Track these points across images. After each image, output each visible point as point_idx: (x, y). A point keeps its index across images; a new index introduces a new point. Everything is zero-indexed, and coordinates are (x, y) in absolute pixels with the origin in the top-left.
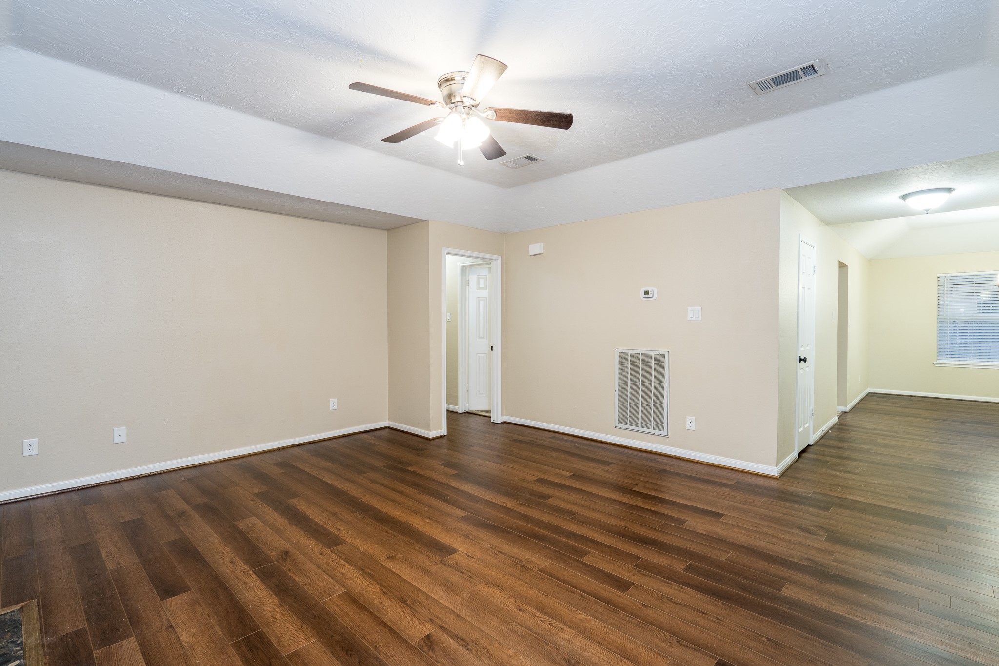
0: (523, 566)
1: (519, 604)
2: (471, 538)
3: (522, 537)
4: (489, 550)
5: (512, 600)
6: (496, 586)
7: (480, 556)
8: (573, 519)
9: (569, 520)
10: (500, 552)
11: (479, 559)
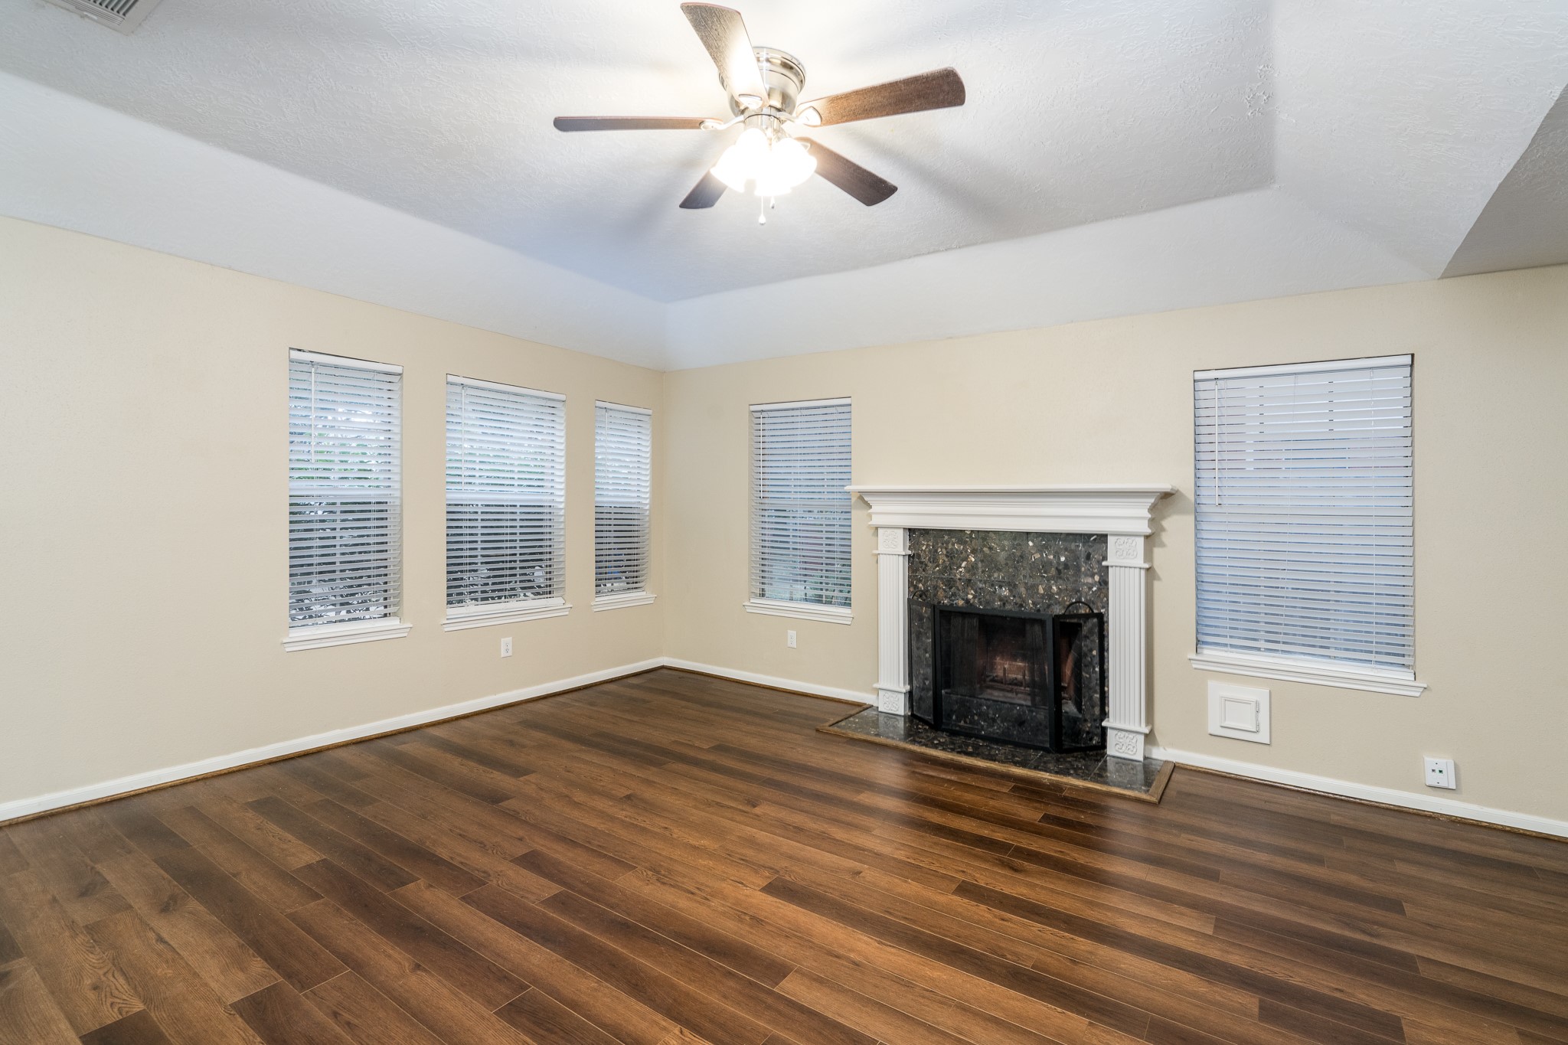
0: (658, 872)
1: (667, 833)
2: (747, 918)
3: (653, 926)
4: (712, 896)
5: (675, 836)
6: (695, 848)
7: (724, 885)
8: (523, 987)
9: (534, 982)
10: (692, 893)
11: (725, 880)
